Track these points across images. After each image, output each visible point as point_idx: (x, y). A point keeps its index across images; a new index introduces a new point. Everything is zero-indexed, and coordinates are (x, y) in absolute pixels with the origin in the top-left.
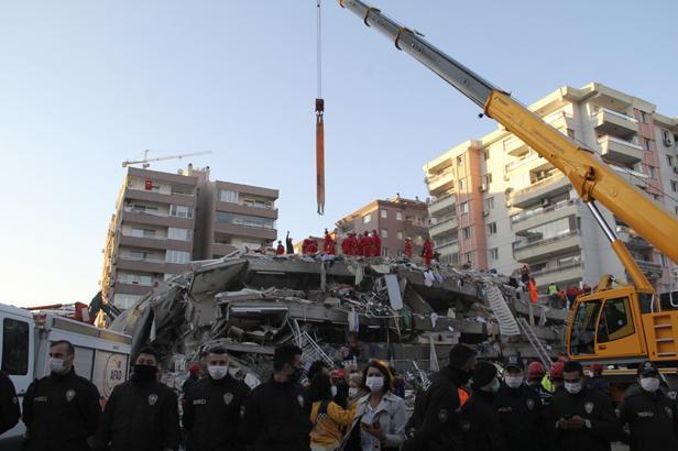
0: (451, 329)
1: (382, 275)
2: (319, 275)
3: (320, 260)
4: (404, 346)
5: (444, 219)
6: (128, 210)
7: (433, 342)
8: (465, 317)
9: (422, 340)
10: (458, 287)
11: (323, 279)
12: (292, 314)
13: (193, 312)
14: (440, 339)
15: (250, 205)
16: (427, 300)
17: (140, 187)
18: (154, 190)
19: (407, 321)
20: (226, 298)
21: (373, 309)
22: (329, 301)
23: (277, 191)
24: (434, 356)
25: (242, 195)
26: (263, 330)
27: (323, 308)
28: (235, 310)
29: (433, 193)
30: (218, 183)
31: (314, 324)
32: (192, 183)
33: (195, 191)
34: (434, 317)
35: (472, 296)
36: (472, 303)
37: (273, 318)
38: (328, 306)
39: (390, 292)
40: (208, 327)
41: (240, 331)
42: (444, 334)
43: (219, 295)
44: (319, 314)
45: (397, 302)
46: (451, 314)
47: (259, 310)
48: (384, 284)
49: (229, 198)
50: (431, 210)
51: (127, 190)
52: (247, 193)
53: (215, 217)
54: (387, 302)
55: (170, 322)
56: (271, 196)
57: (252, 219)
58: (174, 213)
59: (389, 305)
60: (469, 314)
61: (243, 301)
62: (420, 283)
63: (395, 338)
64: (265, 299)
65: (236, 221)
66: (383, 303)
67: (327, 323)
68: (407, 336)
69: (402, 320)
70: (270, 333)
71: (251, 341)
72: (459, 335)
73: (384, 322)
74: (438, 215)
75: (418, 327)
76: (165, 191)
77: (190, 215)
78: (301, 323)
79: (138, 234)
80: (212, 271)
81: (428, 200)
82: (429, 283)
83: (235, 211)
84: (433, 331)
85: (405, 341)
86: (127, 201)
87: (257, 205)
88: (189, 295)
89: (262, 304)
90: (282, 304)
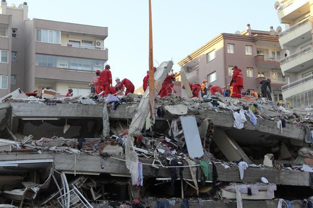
0: (264, 180)
1: (177, 117)
2: (101, 119)
3: (103, 102)
4: (202, 201)
5: (299, 50)
7: (240, 198)
8: (286, 166)
9: (226, 194)
10: (278, 129)
11: (106, 124)
12: (58, 167)
14: (249, 192)
15: (75, 45)
16: (241, 144)
19: (207, 172)
21: (162, 157)
22: (109, 149)
23: (106, 28)
25: (66, 34)
26: (22, 187)
27: (99, 158)
29: (285, 20)
30: (36, 21)
31: (90, 178)
32: (6, 22)
33: (9, 33)
34: (243, 165)
35: (298, 140)
36: (299, 147)
37: (38, 173)
38: (105, 156)
39: (186, 137)
42: (255, 188)
44: (92, 165)
45: (196, 148)
46: (268, 161)
47: (14, 164)
48: (180, 127)
49: (50, 38)
50: (282, 41)
52: (71, 32)
53: (35, 62)
54: (184, 149)
56: (99, 35)
57: (78, 61)
59: (187, 152)
60: (295, 161)
62: (229, 125)
63: (190, 193)
64: (24, 150)
65: (61, 64)
66: (178, 149)
67: (105, 176)
68: (208, 190)
69: (200, 170)
70: (30, 192)
71: (9, 203)
72: (274, 187)
73: (176, 170)
74: (292, 45)
75: (221, 178)
78: (71, 178)
81: (279, 29)
82: (240, 126)
83: (57, 53)
84: (240, 182)
85: (204, 196)
87: (83, 45)
89: (19, 157)
90: (45, 156)
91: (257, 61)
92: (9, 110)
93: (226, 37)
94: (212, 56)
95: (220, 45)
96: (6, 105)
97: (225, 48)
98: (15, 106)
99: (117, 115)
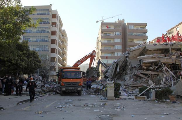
2: (169, 49)
6: (102, 35)
12: (161, 62)
13: (130, 63)
17: (105, 28)
20: (141, 58)
22: (173, 57)
25: (135, 26)
26: (152, 67)
28: (144, 61)
31: (169, 64)
32: (120, 24)
33: (121, 27)
37: (155, 63)
40: (135, 67)
41: (145, 68)
43: (139, 57)
44: (170, 61)
47: (151, 61)
51: (101, 29)
53: (128, 34)
55: (123, 66)
58: (116, 34)
61: (146, 59)
64: (152, 57)
65: (134, 34)
67: (173, 64)
70: (155, 68)
76: (112, 28)
77: (120, 34)
78: (165, 64)
83: (134, 31)
86: (102, 32)
87: (140, 29)
88: (128, 58)
89: (152, 59)
90: (158, 59)
92: (145, 47)
94: (178, 29)
98: (147, 46)
99: (173, 47)
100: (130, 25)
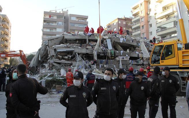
0: (127, 55)
1: (105, 39)
2: (86, 39)
3: (87, 35)
4: (111, 60)
5: (137, 23)
6: (45, 24)
7: (121, 60)
8: (132, 52)
9: (117, 59)
10: (131, 43)
11: (87, 41)
12: (75, 51)
13: (49, 52)
14: (123, 58)
15: (80, 21)
16: (121, 46)
17: (48, 17)
18: (51, 18)
19: (113, 53)
20: (55, 47)
21: (102, 49)
22: (88, 47)
23: (88, 16)
24: (121, 64)
25: (77, 18)
26: (67, 56)
27: (86, 49)
28: (58, 50)
29: (134, 15)
30: (70, 14)
31: (83, 54)
32: (63, 15)
33: (64, 17)
34: (122, 52)
35: (135, 46)
36: (136, 47)
37: (70, 53)
38: (87, 49)
39: (108, 44)
40: (53, 56)
41: (61, 57)
42: (124, 57)
43: (54, 46)
44: (84, 51)
45: (110, 47)
46: (128, 51)
47: (65, 50)
48: (106, 42)
49: (74, 19)
50: (133, 20)
51: (44, 18)
52: (78, 17)
53: (70, 25)
54: (107, 47)
55: (45, 55)
56: (85, 18)
57: (81, 25)
58: (58, 24)
59: (108, 48)
60: (134, 51)
61: (60, 48)
62: (119, 41)
63: (108, 58)
64: (67, 47)
65: (76, 25)
66: (106, 47)
67: (87, 54)
68: (113, 58)
69: (111, 53)
70: (69, 57)
71: (64, 60)
72: (129, 57)
73: (105, 53)
74: (135, 22)
75: (116, 55)
76: (55, 18)
77: (62, 24)
78: (79, 54)
79: (48, 30)
80: (53, 39)
81: (132, 17)
82: (121, 42)
83: (75, 23)
84: (121, 56)
85: (112, 59)
86: (44, 21)
87: (82, 21)
88: (48, 47)
89: (66, 49)
90: (72, 48)
91: (126, 25)
93: (119, 19)
94: (115, 24)
95: (117, 21)
96: (63, 36)
97: (118, 22)
98: (65, 36)
99: (90, 38)
100: (73, 16)
